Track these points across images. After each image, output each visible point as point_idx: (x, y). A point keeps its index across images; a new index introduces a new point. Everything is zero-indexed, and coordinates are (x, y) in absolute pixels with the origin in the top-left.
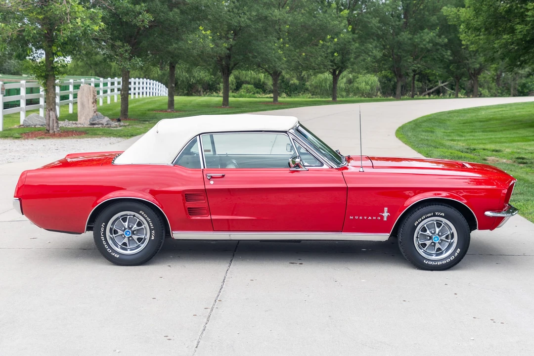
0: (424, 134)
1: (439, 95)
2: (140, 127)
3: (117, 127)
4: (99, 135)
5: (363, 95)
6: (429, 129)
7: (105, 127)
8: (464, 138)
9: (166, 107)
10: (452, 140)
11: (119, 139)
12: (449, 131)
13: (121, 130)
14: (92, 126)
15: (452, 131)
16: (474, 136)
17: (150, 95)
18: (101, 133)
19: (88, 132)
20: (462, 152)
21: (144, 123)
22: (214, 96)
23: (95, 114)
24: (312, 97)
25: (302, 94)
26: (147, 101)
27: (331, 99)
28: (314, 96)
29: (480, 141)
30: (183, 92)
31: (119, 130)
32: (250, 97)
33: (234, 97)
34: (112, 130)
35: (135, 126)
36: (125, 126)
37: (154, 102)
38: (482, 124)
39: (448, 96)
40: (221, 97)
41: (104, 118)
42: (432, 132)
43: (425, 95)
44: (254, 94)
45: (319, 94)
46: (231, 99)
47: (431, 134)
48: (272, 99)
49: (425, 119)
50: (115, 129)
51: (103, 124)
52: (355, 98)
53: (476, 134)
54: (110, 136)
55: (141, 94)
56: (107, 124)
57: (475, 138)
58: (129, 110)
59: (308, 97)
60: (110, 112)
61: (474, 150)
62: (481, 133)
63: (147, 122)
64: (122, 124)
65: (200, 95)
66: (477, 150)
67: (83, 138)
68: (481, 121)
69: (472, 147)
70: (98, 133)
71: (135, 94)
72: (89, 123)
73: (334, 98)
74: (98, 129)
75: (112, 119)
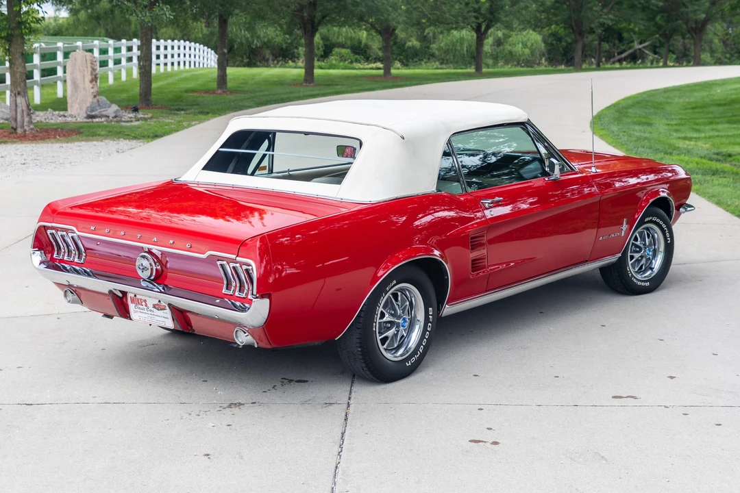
0: (637, 127)
1: (635, 63)
2: (169, 120)
3: (132, 121)
4: (99, 135)
5: (518, 64)
6: (643, 120)
7: (111, 121)
8: (703, 135)
9: (214, 85)
10: (685, 138)
11: (134, 143)
12: (674, 122)
13: (138, 127)
14: (90, 120)
15: (679, 122)
16: (718, 130)
17: (190, 66)
18: (103, 133)
19: (82, 130)
20: (711, 159)
21: (177, 114)
22: (290, 67)
23: (95, 100)
24: (440, 66)
25: (426, 63)
26: (185, 75)
27: (472, 70)
28: (444, 66)
29: (732, 140)
30: (242, 61)
31: (135, 126)
32: (346, 68)
33: (321, 68)
34: (122, 127)
35: (162, 120)
36: (145, 119)
37: (196, 77)
38: (721, 109)
39: (649, 65)
40: (300, 68)
41: (110, 107)
42: (649, 124)
43: (614, 63)
44: (351, 62)
45: (451, 63)
46: (317, 72)
47: (649, 129)
48: (382, 72)
49: (630, 102)
50: (128, 124)
51: (108, 117)
52: (507, 69)
53: (720, 127)
54: (119, 138)
55: (176, 64)
56: (116, 117)
57: (721, 134)
58: (153, 92)
59: (435, 66)
60: (124, 96)
61: (730, 156)
62: (726, 126)
63: (183, 112)
64: (140, 115)
65: (268, 66)
66: (734, 155)
67: (73, 141)
68: (719, 105)
69: (724, 150)
70: (98, 133)
71: (166, 64)
72: (85, 116)
73: (478, 69)
74: (99, 125)
75: (125, 108)
